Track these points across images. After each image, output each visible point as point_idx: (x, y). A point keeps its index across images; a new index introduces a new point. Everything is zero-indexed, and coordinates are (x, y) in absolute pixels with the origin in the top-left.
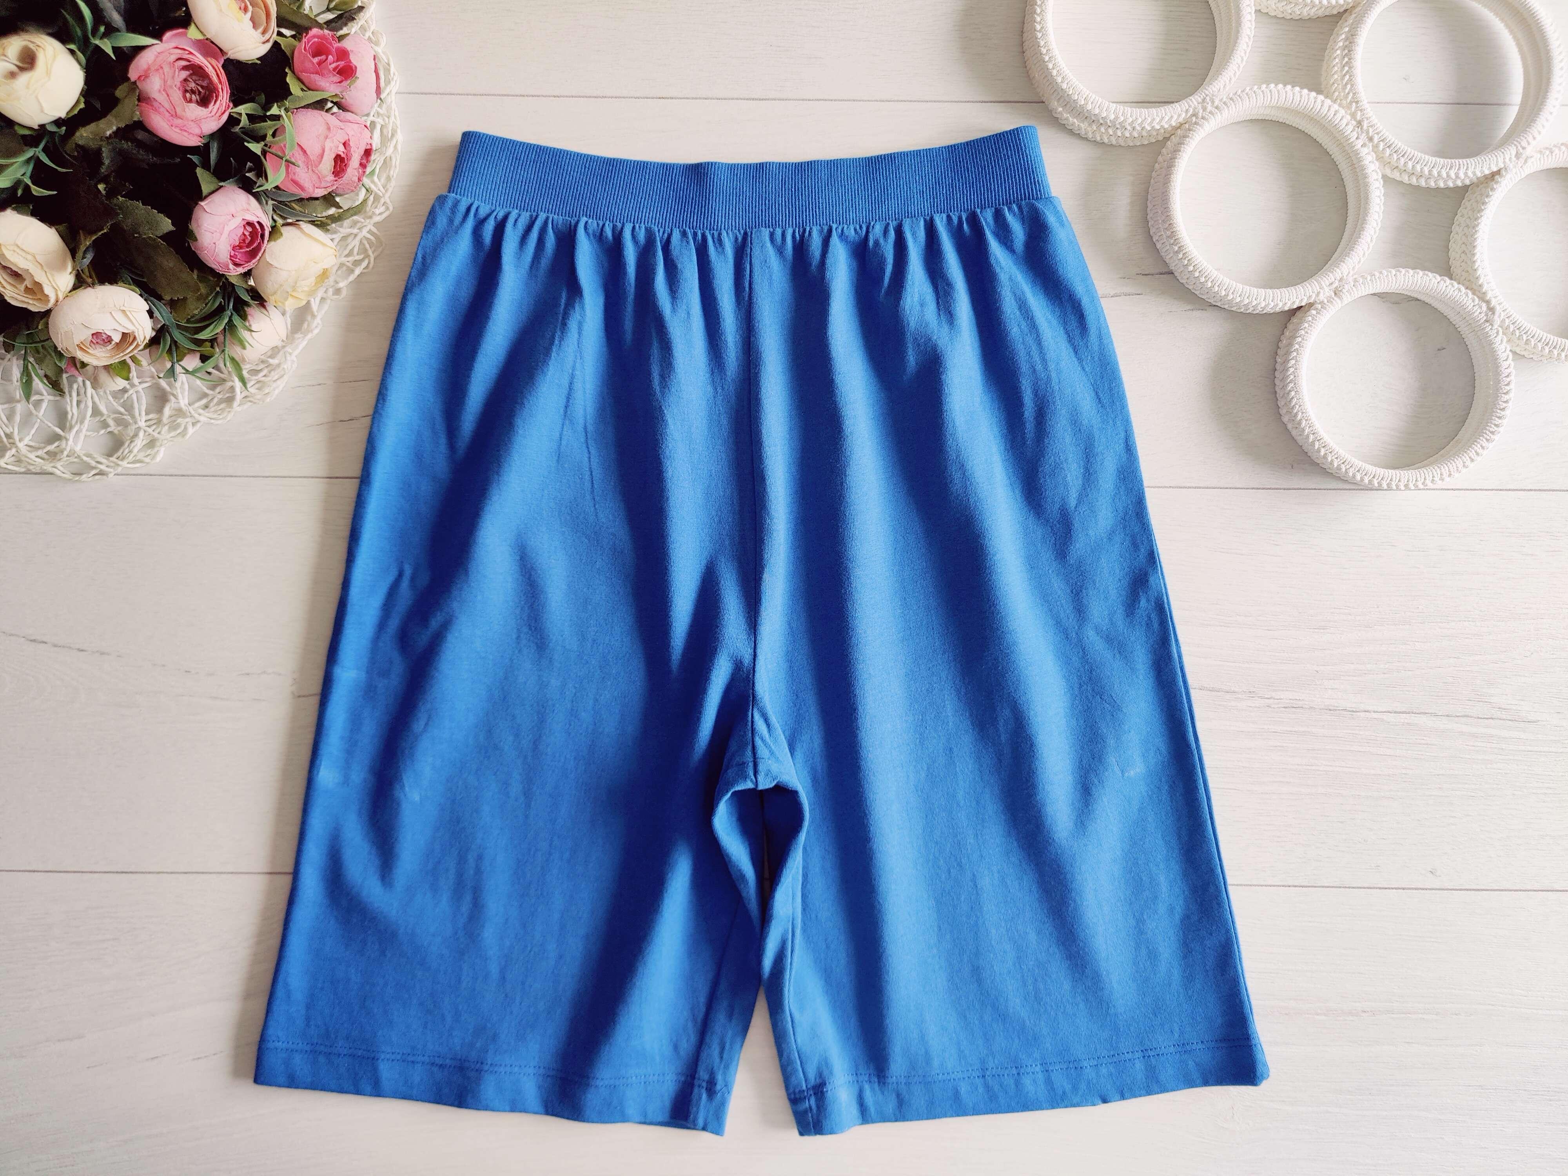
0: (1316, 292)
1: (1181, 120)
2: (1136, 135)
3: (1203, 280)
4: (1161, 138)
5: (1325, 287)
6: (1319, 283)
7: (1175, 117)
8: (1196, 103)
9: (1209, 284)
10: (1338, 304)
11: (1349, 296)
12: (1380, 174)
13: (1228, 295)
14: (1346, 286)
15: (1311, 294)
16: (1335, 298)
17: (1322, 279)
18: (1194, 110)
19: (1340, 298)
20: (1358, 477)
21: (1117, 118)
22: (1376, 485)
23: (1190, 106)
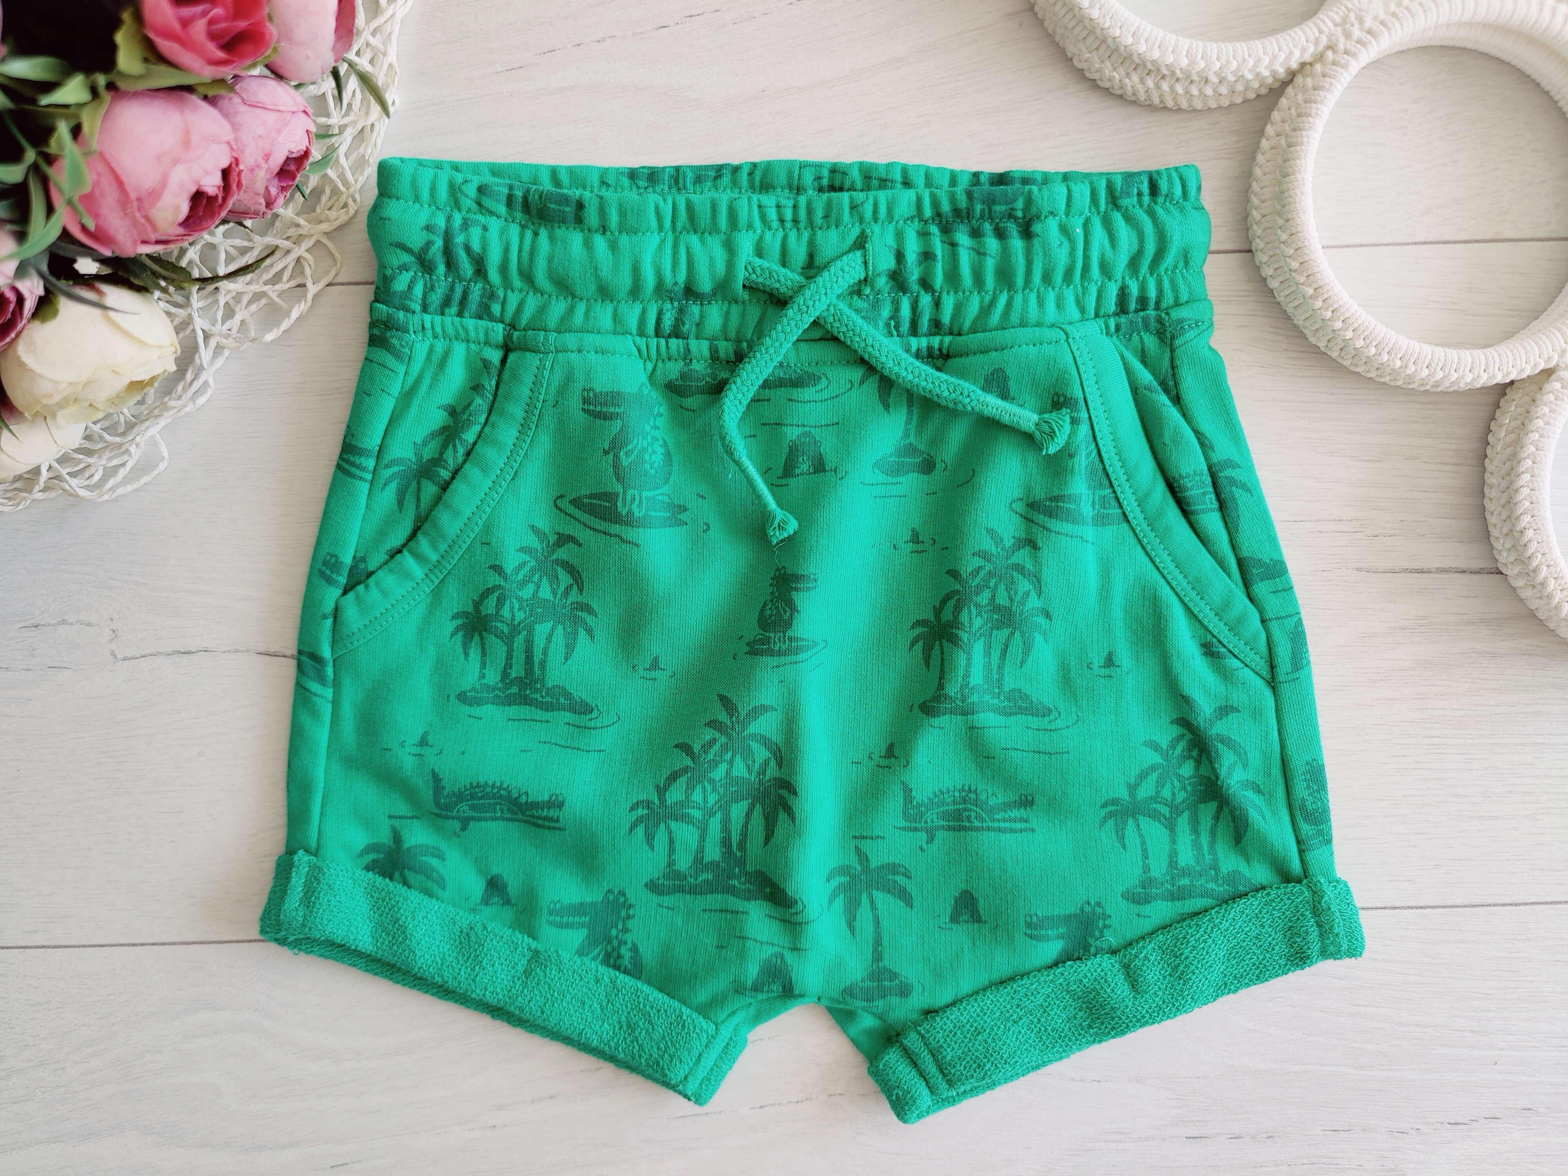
0: (1558, 349)
1: (1307, 57)
3: (1360, 343)
4: (1264, 91)
6: (1563, 335)
7: (1296, 52)
8: (1331, 25)
9: (1373, 351)
13: (1406, 367)
15: (1551, 352)
18: (1330, 40)
23: (1320, 33)
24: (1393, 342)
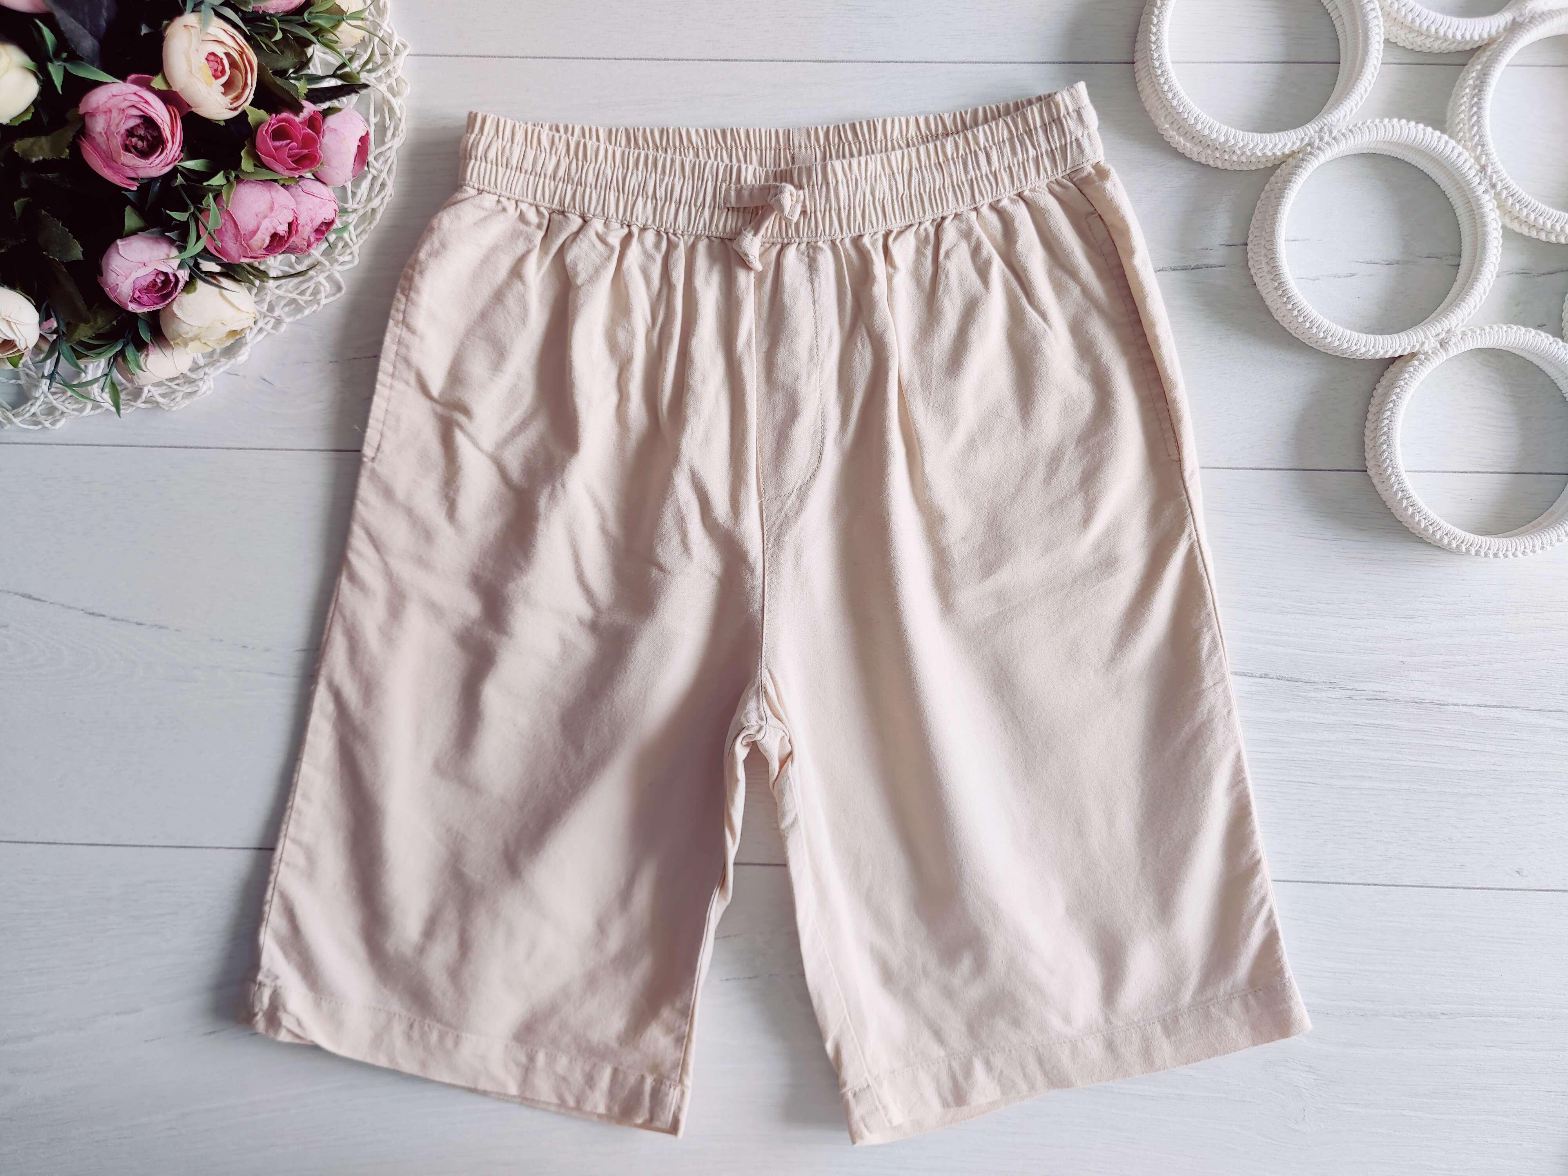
0: (1421, 342)
1: (1295, 148)
2: (1244, 159)
3: (1301, 319)
4: (1270, 165)
5: (1430, 337)
6: (1425, 333)
7: (1289, 145)
8: (1312, 132)
9: (1308, 325)
10: (1443, 357)
11: (1455, 350)
12: (1500, 224)
13: (1326, 338)
14: (1453, 339)
15: (1416, 343)
16: (1441, 350)
17: (1428, 329)
18: (1310, 140)
19: (1446, 350)
20: (1446, 541)
21: (1227, 141)
22: (1464, 550)
23: (1306, 135)
24: (1320, 321)
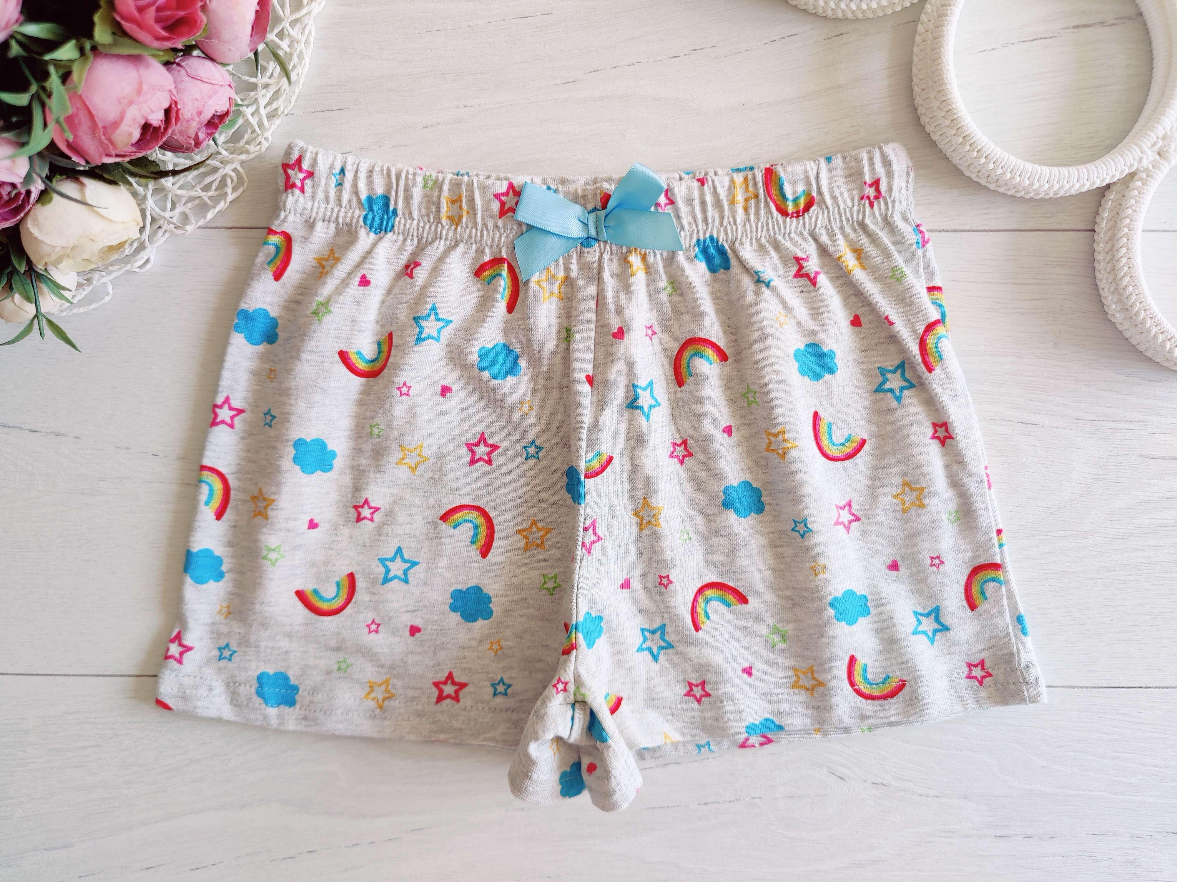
0: (1137, 158)
3: (999, 171)
5: (1147, 150)
6: (1140, 147)
9: (1009, 176)
10: (1166, 168)
13: (1033, 184)
15: (1132, 161)
16: (1162, 162)
17: (1142, 141)
19: (1166, 159)
24: (1022, 167)
